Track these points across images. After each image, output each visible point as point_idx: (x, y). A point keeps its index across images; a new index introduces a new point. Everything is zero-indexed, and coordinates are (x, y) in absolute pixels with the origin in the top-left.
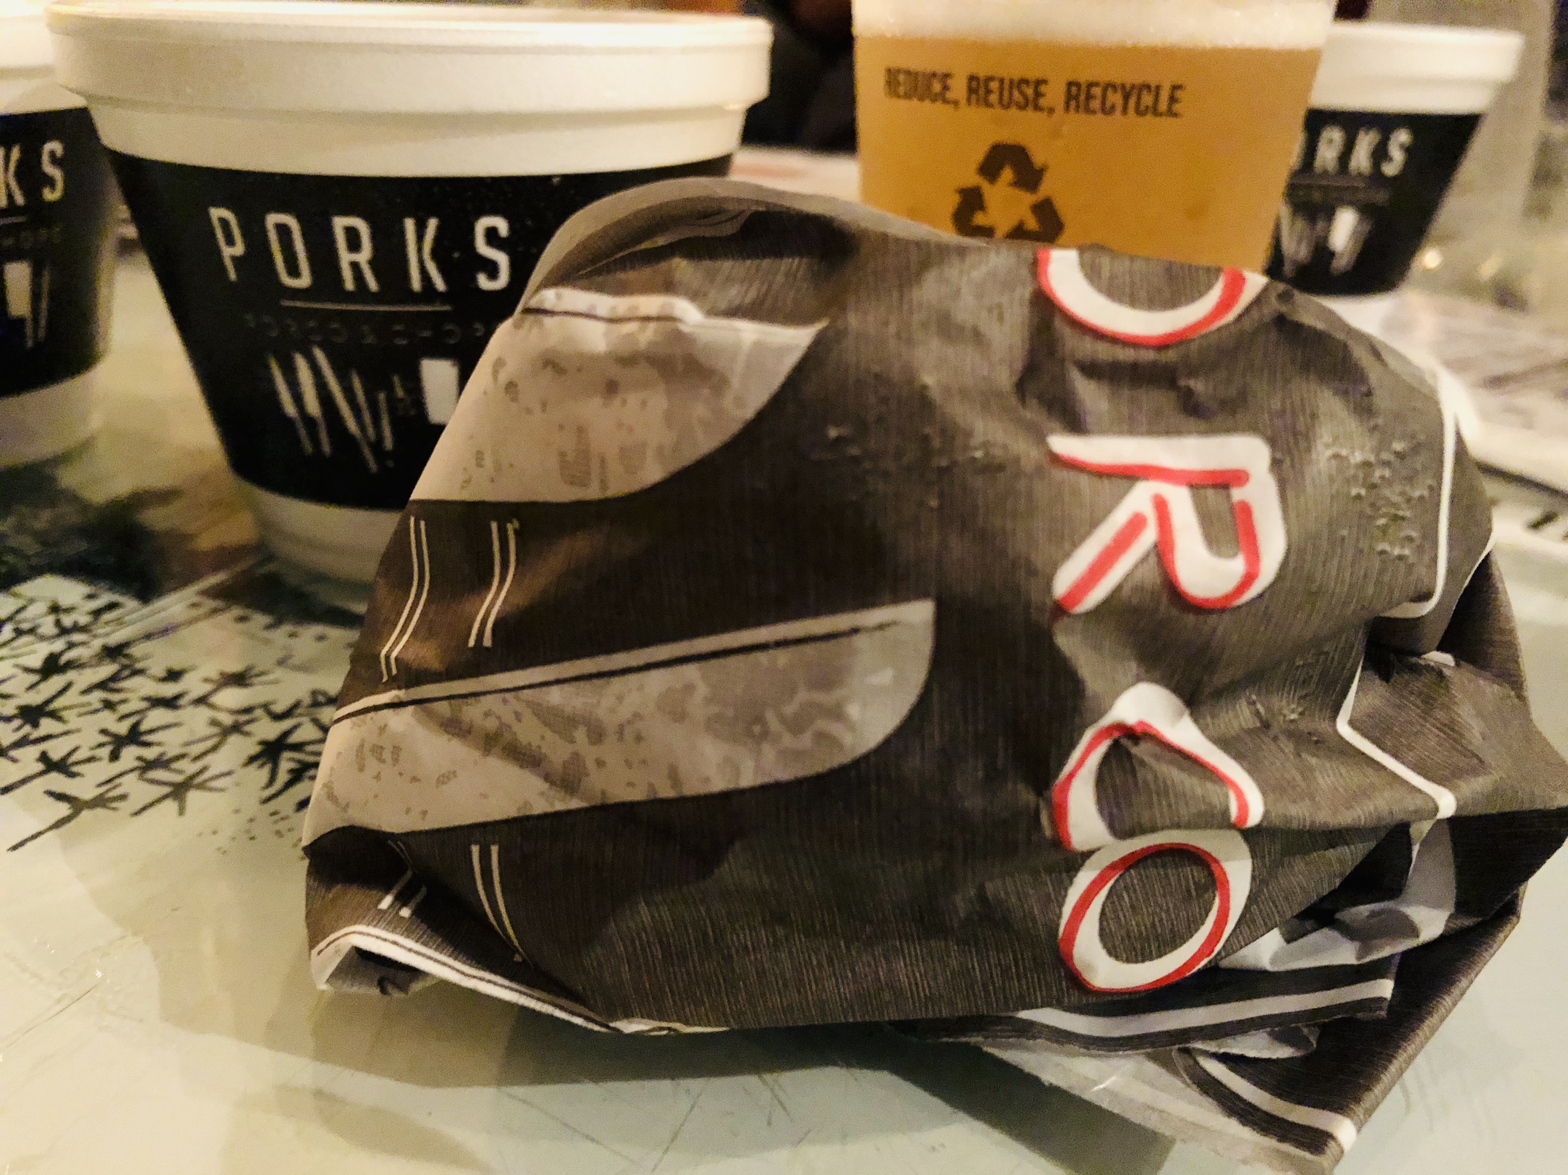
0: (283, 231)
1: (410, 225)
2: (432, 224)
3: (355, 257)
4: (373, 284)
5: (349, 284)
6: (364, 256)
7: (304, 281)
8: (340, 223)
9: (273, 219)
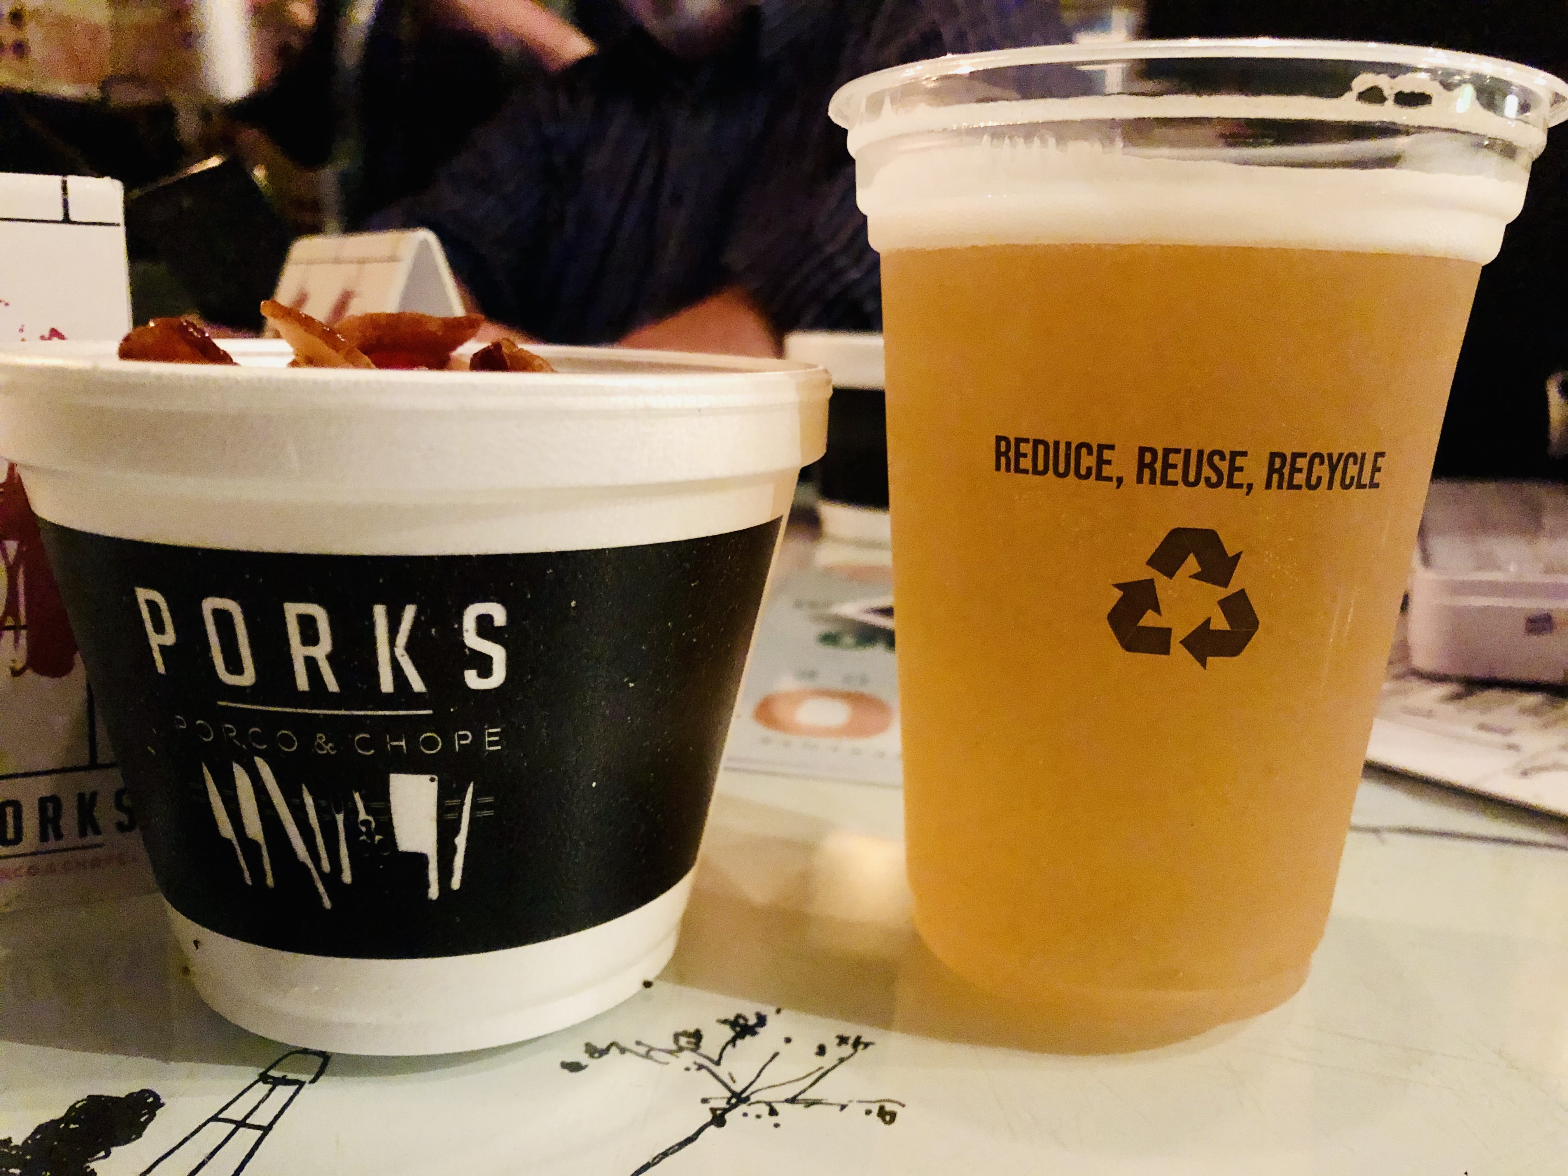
0: (223, 618)
1: (380, 612)
2: (410, 612)
3: (311, 651)
4: (333, 685)
5: (302, 683)
6: (322, 651)
7: (248, 678)
8: (292, 610)
9: (209, 604)
